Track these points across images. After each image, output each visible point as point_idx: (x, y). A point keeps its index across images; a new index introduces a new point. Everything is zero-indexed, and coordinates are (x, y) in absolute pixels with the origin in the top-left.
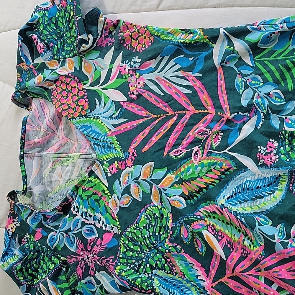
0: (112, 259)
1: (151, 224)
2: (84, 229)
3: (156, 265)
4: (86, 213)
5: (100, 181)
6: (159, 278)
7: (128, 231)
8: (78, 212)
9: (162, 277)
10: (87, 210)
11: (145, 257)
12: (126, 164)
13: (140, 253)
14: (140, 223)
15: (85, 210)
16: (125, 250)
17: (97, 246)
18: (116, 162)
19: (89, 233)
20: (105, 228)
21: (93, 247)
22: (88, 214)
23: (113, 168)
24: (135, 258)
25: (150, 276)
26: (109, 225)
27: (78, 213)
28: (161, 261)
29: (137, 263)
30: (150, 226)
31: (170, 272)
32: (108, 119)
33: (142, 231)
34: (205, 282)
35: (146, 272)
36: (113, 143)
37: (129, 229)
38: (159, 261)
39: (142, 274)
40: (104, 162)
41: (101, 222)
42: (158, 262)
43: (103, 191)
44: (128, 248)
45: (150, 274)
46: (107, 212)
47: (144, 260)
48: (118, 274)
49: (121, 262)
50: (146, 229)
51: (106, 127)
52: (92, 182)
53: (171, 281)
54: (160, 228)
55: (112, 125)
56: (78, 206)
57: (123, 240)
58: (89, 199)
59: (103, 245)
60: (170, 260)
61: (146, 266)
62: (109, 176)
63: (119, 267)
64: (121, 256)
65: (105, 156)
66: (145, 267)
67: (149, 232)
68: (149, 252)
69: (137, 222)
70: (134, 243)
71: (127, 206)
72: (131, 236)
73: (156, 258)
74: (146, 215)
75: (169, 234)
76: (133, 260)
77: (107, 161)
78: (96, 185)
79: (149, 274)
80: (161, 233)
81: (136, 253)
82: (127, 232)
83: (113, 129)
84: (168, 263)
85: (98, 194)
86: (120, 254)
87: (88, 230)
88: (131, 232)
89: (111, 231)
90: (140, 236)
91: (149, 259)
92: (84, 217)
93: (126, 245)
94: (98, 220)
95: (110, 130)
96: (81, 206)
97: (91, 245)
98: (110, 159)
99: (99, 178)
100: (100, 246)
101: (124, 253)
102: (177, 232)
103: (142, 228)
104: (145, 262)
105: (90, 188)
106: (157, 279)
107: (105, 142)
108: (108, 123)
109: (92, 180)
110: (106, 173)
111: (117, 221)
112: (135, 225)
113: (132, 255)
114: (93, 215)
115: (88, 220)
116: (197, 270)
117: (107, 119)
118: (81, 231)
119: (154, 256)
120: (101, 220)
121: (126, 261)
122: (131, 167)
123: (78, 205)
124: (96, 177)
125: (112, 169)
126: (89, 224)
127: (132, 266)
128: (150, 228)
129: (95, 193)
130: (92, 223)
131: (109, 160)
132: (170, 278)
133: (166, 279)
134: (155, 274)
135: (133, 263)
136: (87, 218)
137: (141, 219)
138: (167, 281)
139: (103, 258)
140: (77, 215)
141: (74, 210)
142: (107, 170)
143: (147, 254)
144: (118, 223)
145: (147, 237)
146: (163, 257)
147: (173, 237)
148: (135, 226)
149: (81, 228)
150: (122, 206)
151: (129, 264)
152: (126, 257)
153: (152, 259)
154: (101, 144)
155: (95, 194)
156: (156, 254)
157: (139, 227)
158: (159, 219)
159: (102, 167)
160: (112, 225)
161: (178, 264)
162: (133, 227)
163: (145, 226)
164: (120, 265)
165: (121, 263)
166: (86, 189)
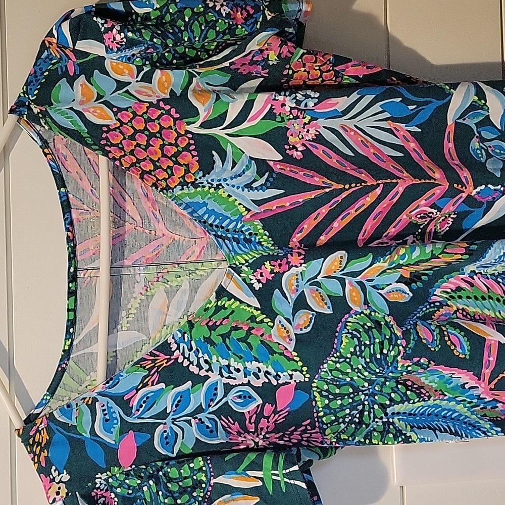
0: (308, 424)
1: (363, 343)
2: (231, 395)
3: (391, 400)
4: (228, 366)
5: (241, 302)
6: (400, 417)
7: (325, 370)
8: (210, 369)
9: (404, 413)
10: (230, 362)
11: (367, 397)
12: (288, 263)
13: (355, 396)
14: (342, 349)
15: (225, 362)
16: (327, 402)
17: (268, 418)
18: (267, 264)
19: (242, 401)
20: (277, 380)
21: (257, 422)
22: (232, 369)
23: (261, 273)
24: (349, 406)
25: (385, 420)
26: (285, 373)
27: (210, 372)
28: (396, 389)
29: (355, 412)
30: (363, 347)
31: (418, 399)
32: (243, 190)
33: (350, 361)
34: (478, 388)
35: (375, 417)
36: (256, 234)
37: (325, 366)
38: (394, 392)
39: (370, 424)
40: (241, 267)
41: (261, 375)
42: (393, 395)
43: (253, 318)
44: (331, 397)
45: (384, 417)
46: (272, 352)
47: (366, 403)
48: (335, 440)
49: (325, 422)
50: (356, 355)
51: (240, 204)
52: (226, 309)
53: (421, 412)
54: (381, 343)
55: (252, 200)
56: (209, 360)
57: (317, 387)
58: (227, 340)
59: (282, 410)
60: (412, 382)
61: (373, 408)
62: (257, 289)
63: (328, 431)
64: (321, 414)
65: (243, 257)
66: (372, 410)
67: (364, 357)
68: (370, 387)
69: (335, 349)
70: (338, 383)
71: (309, 329)
72: (332, 375)
73: (386, 390)
74: (348, 333)
75: (401, 348)
76: (345, 410)
77: (247, 264)
78: (233, 312)
79: (381, 418)
80: (385, 351)
81: (348, 398)
82: (322, 373)
83: (255, 209)
84: (410, 388)
85: (242, 328)
86: (318, 412)
87: (240, 397)
88: (330, 370)
89: (289, 381)
90: (349, 371)
91: (376, 397)
92: (226, 374)
93: (326, 394)
94: (254, 374)
95: (248, 210)
96: (214, 358)
97: (252, 421)
98: (252, 260)
99: (236, 299)
100: (273, 415)
101: (326, 407)
102: (414, 338)
103: (349, 356)
104: (369, 404)
105: (224, 319)
106: (398, 419)
107: (238, 232)
108: (243, 198)
109: (224, 304)
110: (251, 286)
111: (297, 362)
112: (335, 355)
113: (341, 404)
114: (242, 369)
115: (235, 379)
116: (461, 378)
117: (240, 189)
118: (227, 402)
119: (382, 387)
120: (260, 371)
121: (333, 418)
122: (301, 266)
123: (206, 357)
124: (231, 296)
125: (262, 276)
126: (239, 385)
127: (347, 420)
128: (364, 351)
129: (236, 326)
130: (245, 383)
131: (250, 261)
132: (419, 407)
133: (412, 412)
134: (393, 414)
135: (347, 414)
136: (231, 375)
137: (342, 341)
138: (415, 415)
139: (290, 430)
140: (210, 377)
141: (201, 368)
142: (251, 280)
143: (367, 392)
144: (300, 364)
145: (363, 367)
146: (398, 382)
147: (410, 348)
148: (335, 358)
149: (225, 396)
150: (299, 332)
151: (341, 420)
152: (332, 411)
153: (381, 395)
154: (229, 236)
155: (236, 328)
156: (384, 384)
157: (343, 357)
158: (374, 330)
159: (240, 276)
160: (288, 371)
161: (427, 382)
162: (332, 361)
163: (353, 350)
164: (328, 427)
165: (326, 424)
166: (217, 324)
